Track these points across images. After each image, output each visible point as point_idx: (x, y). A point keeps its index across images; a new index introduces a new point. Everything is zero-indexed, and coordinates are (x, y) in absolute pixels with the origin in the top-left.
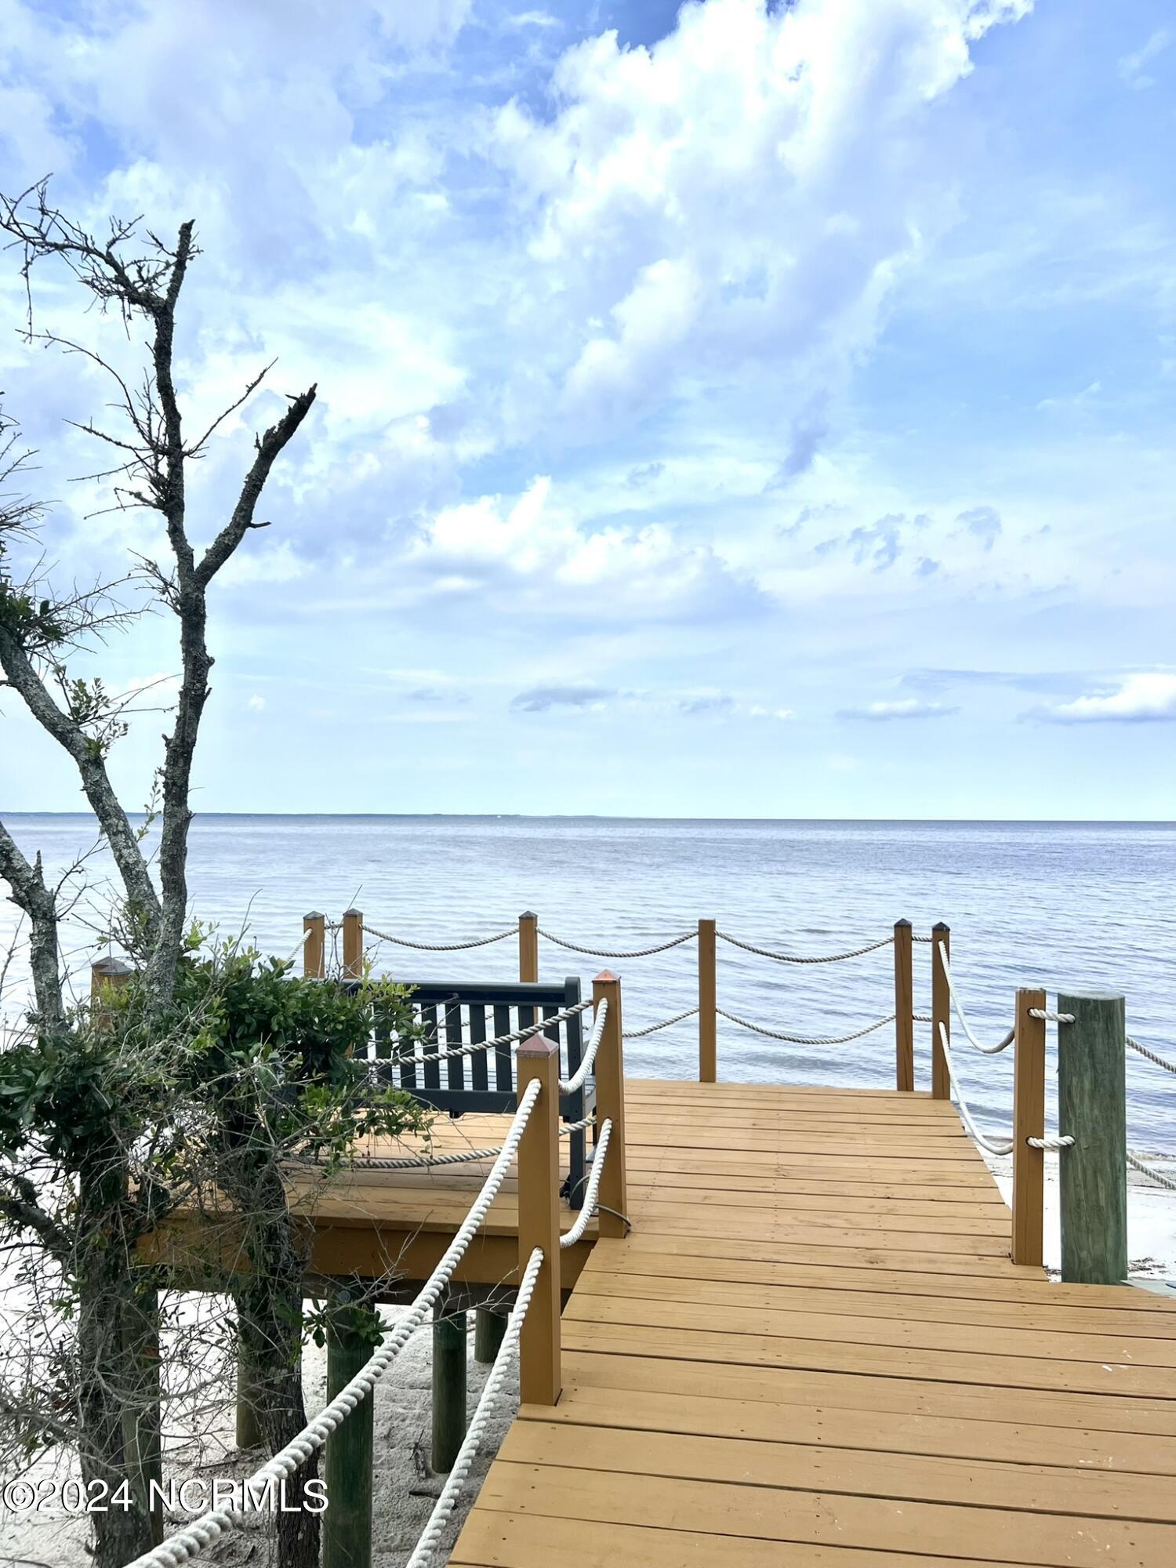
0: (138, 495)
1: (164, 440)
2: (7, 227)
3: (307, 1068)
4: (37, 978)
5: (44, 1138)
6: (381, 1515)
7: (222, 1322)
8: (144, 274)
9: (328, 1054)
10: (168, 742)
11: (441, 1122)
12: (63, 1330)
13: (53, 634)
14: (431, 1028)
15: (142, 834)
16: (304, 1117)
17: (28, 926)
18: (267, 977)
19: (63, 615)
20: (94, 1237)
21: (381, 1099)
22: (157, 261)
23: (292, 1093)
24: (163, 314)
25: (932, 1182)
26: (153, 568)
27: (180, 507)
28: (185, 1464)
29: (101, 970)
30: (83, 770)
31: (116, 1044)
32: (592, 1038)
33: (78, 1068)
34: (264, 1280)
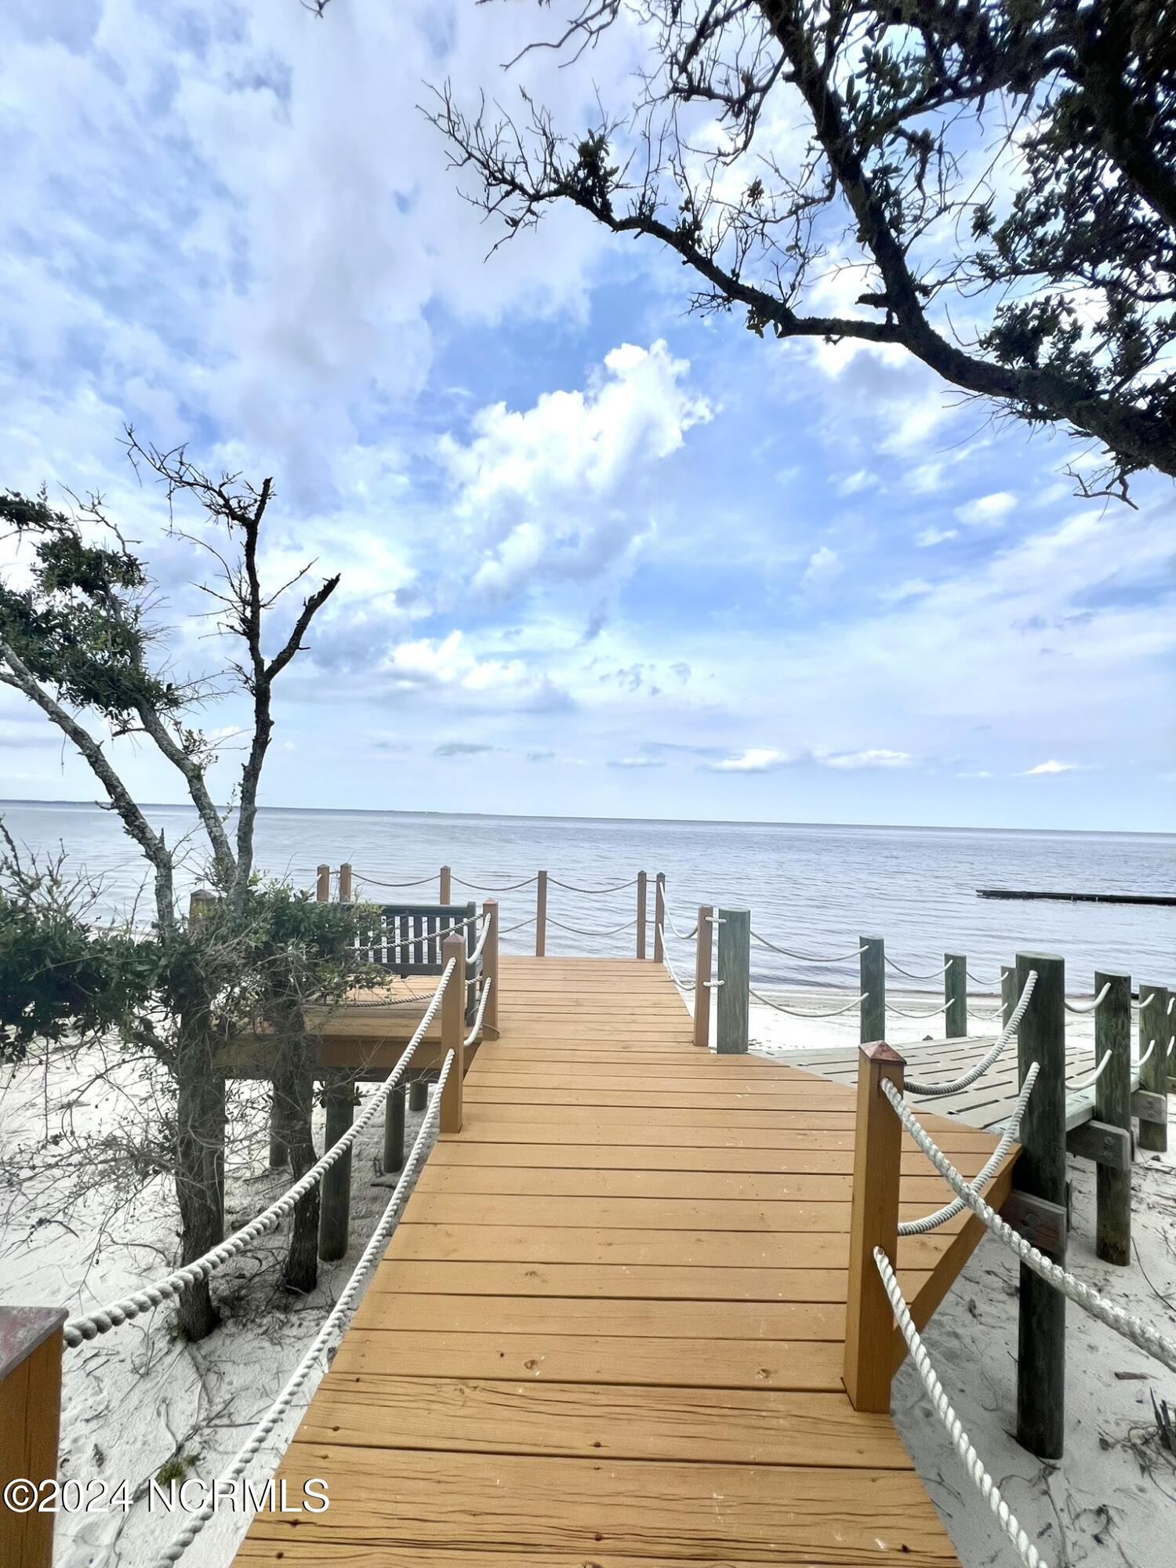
0: (232, 627)
1: (249, 598)
2: (159, 469)
3: (320, 954)
4: (159, 902)
5: (159, 995)
6: (354, 1198)
7: (265, 1097)
8: (242, 504)
9: (333, 945)
10: (245, 768)
11: (396, 981)
12: (168, 1106)
13: (174, 702)
14: (392, 930)
15: (224, 819)
16: (319, 980)
17: (154, 871)
18: (298, 901)
19: (180, 692)
20: (190, 1051)
21: (364, 969)
22: (250, 498)
23: (312, 967)
24: (251, 527)
25: (655, 1005)
26: (240, 669)
27: (257, 635)
28: (237, 1179)
29: (196, 897)
30: (190, 781)
31: (207, 940)
32: (482, 933)
33: (184, 955)
34: (291, 1072)
